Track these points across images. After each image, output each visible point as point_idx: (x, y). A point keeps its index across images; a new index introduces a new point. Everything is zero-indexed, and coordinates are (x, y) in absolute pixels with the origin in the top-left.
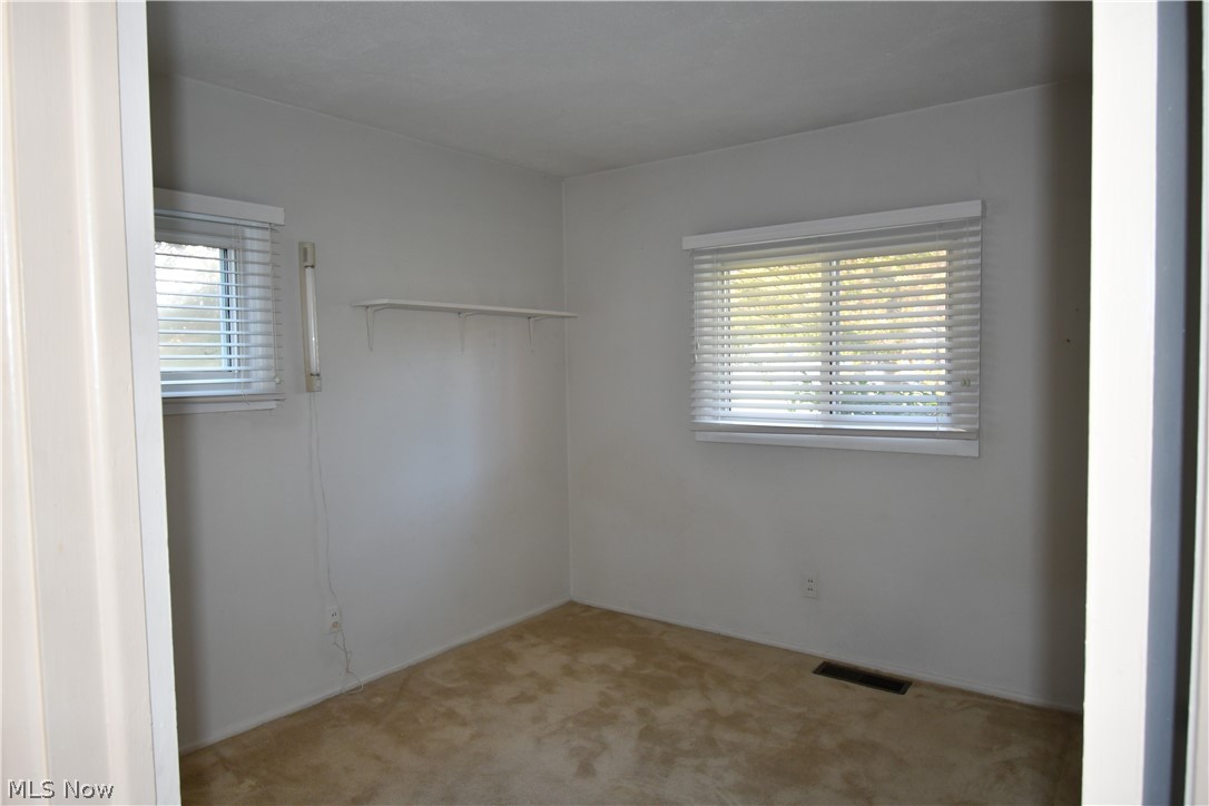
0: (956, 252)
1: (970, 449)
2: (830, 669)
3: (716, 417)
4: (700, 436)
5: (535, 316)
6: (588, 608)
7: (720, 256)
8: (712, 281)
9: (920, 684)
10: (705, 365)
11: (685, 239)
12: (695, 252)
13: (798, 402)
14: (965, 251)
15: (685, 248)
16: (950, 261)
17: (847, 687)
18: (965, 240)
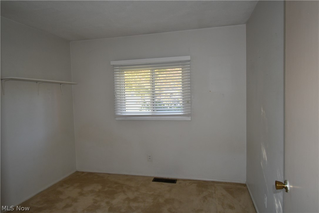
0: (184, 69)
1: (189, 119)
2: (156, 180)
3: (121, 113)
4: (117, 119)
5: (63, 83)
6: (83, 173)
7: (122, 67)
8: (120, 74)
9: (179, 180)
10: (118, 98)
11: (111, 62)
12: (114, 66)
13: (142, 108)
14: (186, 69)
15: (111, 64)
16: (183, 71)
17: (162, 184)
18: (186, 66)
